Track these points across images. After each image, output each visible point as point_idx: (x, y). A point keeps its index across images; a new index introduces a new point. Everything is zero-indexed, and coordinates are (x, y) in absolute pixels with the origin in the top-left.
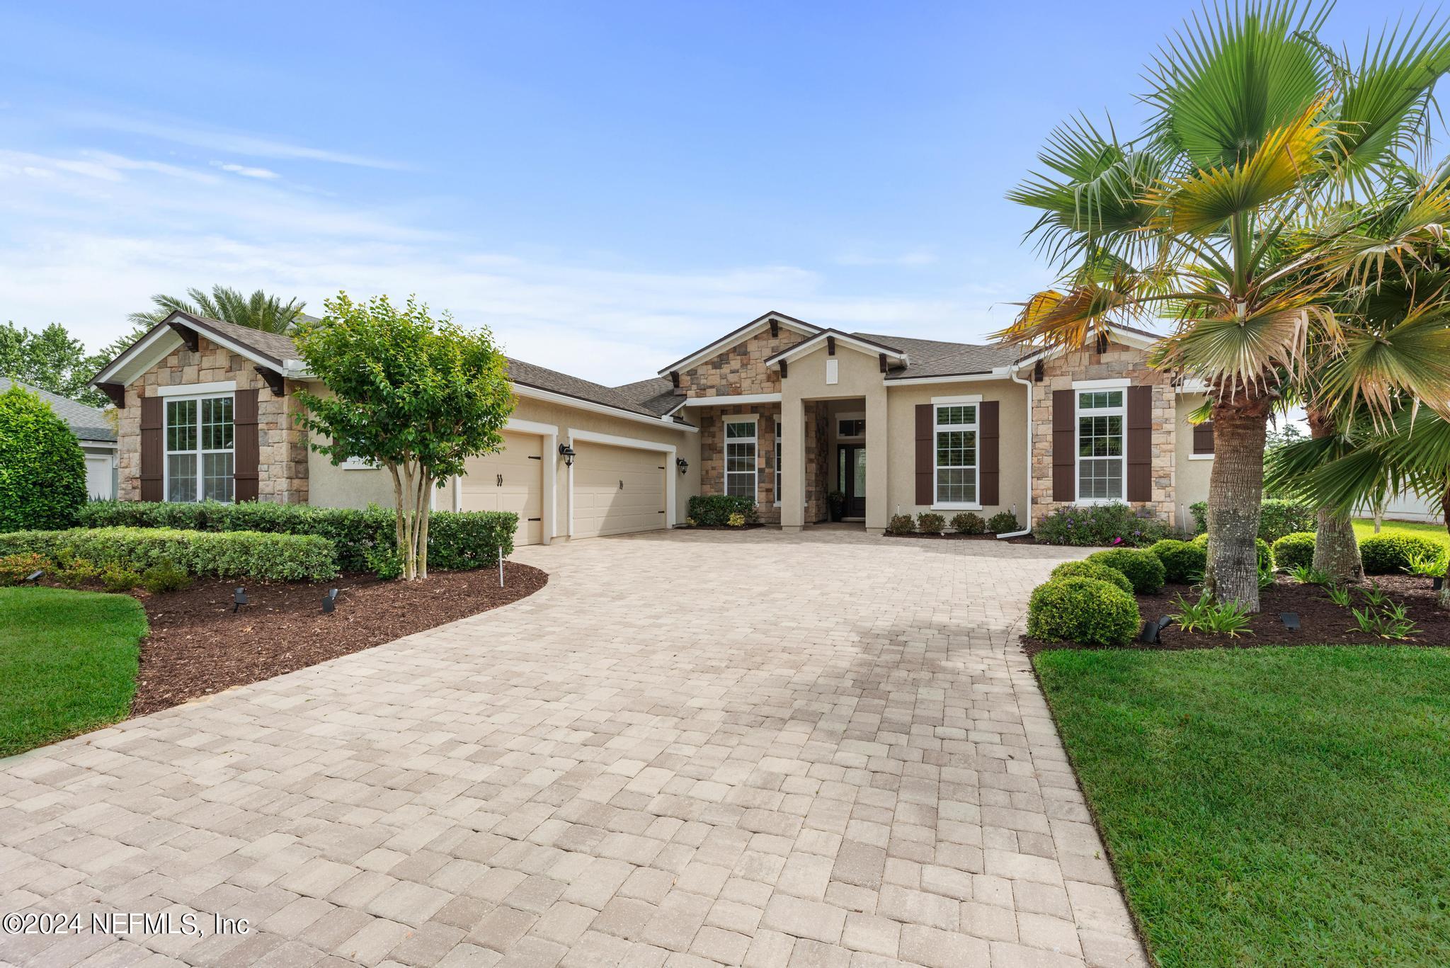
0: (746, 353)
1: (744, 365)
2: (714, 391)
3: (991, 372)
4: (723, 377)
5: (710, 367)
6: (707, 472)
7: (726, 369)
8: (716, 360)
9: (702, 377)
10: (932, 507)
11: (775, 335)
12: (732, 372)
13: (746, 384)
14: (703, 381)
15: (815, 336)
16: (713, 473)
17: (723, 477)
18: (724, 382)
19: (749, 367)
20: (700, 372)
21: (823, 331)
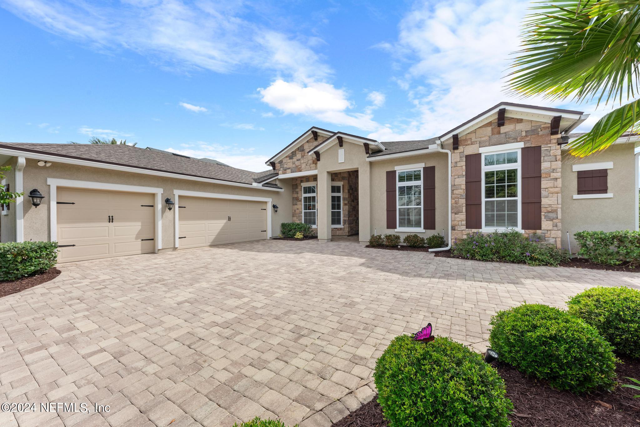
0: (303, 150)
1: (303, 156)
2: (289, 170)
3: (428, 148)
4: (294, 163)
5: (288, 158)
6: (295, 211)
7: (295, 159)
8: (290, 155)
9: (285, 164)
10: (396, 230)
11: (316, 139)
12: (298, 160)
13: (303, 166)
14: (285, 166)
15: (331, 137)
16: (297, 211)
17: (302, 213)
18: (294, 166)
19: (305, 157)
20: (284, 161)
21: (335, 134)
